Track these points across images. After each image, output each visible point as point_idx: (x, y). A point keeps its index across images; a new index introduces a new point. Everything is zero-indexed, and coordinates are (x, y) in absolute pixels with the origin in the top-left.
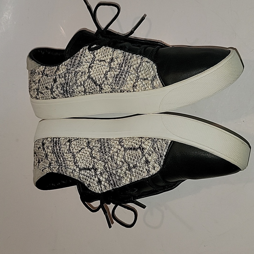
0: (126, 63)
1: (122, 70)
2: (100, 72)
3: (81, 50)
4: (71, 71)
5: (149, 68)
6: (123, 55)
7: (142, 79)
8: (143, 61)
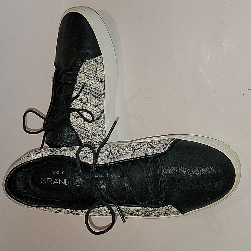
1: (89, 92)
4: (92, 139)
5: (88, 66)
6: (77, 90)
7: (96, 73)
8: (83, 71)
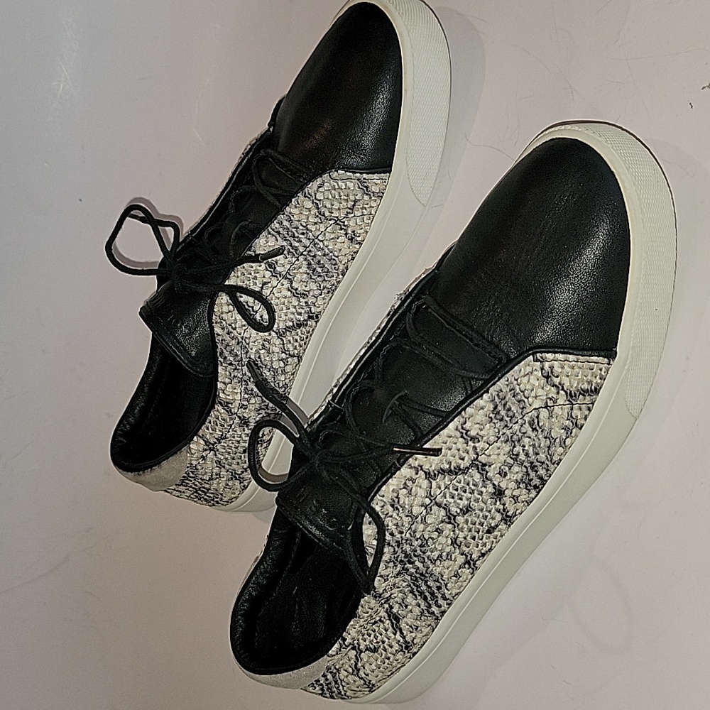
0: (294, 237)
1: (304, 253)
2: (284, 304)
3: (217, 330)
5: (337, 187)
6: (273, 236)
7: (349, 213)
8: (313, 194)
